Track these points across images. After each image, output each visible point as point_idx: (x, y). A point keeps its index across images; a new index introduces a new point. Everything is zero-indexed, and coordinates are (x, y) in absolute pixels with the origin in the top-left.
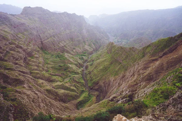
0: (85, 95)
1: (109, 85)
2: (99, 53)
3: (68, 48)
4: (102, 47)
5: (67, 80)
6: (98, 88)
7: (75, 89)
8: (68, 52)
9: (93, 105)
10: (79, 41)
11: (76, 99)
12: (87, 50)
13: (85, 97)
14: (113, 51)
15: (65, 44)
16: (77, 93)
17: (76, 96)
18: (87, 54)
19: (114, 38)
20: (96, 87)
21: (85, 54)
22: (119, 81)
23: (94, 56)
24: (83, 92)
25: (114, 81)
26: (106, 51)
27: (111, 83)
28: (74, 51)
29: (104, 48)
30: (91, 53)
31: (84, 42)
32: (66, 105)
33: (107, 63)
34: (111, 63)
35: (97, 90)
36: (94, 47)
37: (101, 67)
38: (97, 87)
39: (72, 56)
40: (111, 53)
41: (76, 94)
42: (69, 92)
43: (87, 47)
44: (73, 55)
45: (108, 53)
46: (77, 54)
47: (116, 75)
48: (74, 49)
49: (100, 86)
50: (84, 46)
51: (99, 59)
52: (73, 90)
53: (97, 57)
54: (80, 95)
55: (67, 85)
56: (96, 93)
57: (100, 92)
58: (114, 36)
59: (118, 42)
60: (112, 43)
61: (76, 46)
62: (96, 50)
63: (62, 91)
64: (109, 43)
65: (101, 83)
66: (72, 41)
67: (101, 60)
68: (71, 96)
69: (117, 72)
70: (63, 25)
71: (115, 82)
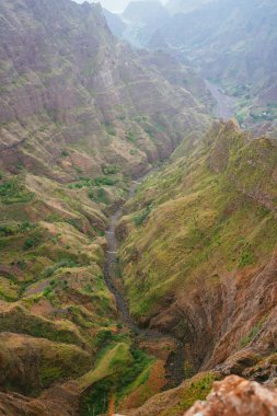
0: (118, 351)
1: (219, 305)
2: (172, 169)
3: (39, 153)
4: (182, 146)
5: (36, 291)
6: (175, 322)
7: (72, 327)
8: (36, 169)
9: (152, 400)
10: (84, 119)
11: (77, 374)
12: (123, 160)
13: (116, 363)
14: (232, 158)
15: (25, 133)
16: (84, 347)
17: (76, 358)
18: (120, 177)
19: (237, 102)
20: (165, 319)
21: (112, 178)
22: (261, 288)
23: (152, 181)
24: (106, 339)
25: (238, 287)
26: (202, 161)
27: (229, 300)
28: (66, 163)
29: (191, 147)
30: (139, 173)
31: (107, 123)
32: (35, 402)
33: (209, 212)
34: (227, 213)
35: (166, 330)
36: (151, 147)
37: (184, 232)
38: (169, 318)
39: (55, 185)
40: (223, 167)
41: (78, 349)
42: (45, 341)
43: (119, 146)
44: (59, 180)
45: (210, 169)
46: (79, 176)
47: (247, 261)
48: (65, 154)
49: (182, 314)
50: (107, 142)
51: (172, 195)
52: (64, 336)
53: (165, 186)
54: (96, 355)
55: (38, 313)
56: (163, 345)
57: (181, 339)
58: (235, 95)
59: (254, 118)
60: (229, 127)
61: (71, 140)
62: (160, 158)
63: (17, 341)
64: (216, 127)
65: (185, 300)
66: (55, 120)
67: (182, 199)
68: (57, 362)
69: (251, 248)
70: (11, 49)
71: (245, 292)
